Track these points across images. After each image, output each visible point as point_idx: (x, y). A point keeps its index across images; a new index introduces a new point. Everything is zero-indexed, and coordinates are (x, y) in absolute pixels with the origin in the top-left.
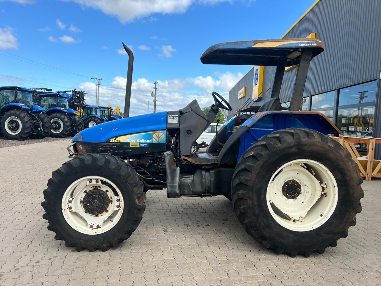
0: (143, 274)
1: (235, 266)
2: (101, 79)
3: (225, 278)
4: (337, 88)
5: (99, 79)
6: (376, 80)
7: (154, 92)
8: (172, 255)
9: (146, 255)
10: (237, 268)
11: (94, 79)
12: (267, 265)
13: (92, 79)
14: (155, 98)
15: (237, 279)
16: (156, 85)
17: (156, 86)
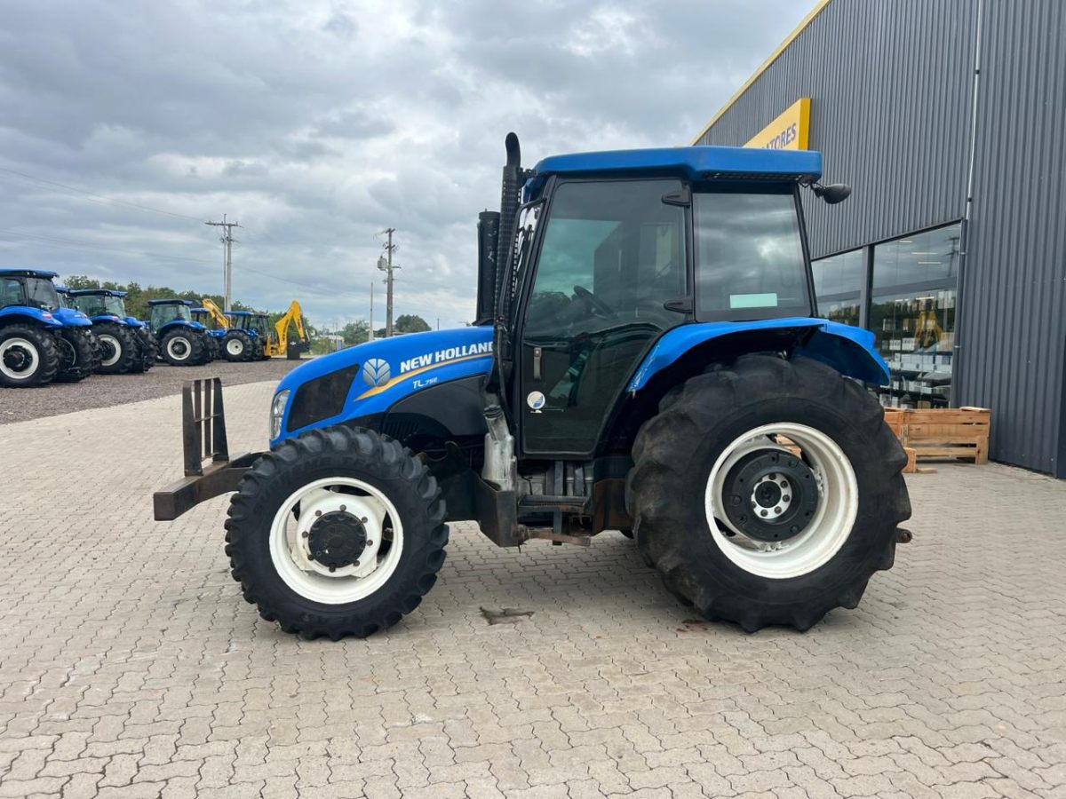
0: (402, 693)
1: (602, 669)
2: (235, 223)
3: (579, 692)
4: (867, 243)
5: (230, 226)
6: (958, 222)
7: (386, 256)
8: (463, 656)
9: (403, 658)
10: (605, 673)
11: (215, 225)
12: (671, 665)
13: (210, 224)
14: (390, 272)
15: (603, 693)
16: (390, 236)
17: (390, 242)
